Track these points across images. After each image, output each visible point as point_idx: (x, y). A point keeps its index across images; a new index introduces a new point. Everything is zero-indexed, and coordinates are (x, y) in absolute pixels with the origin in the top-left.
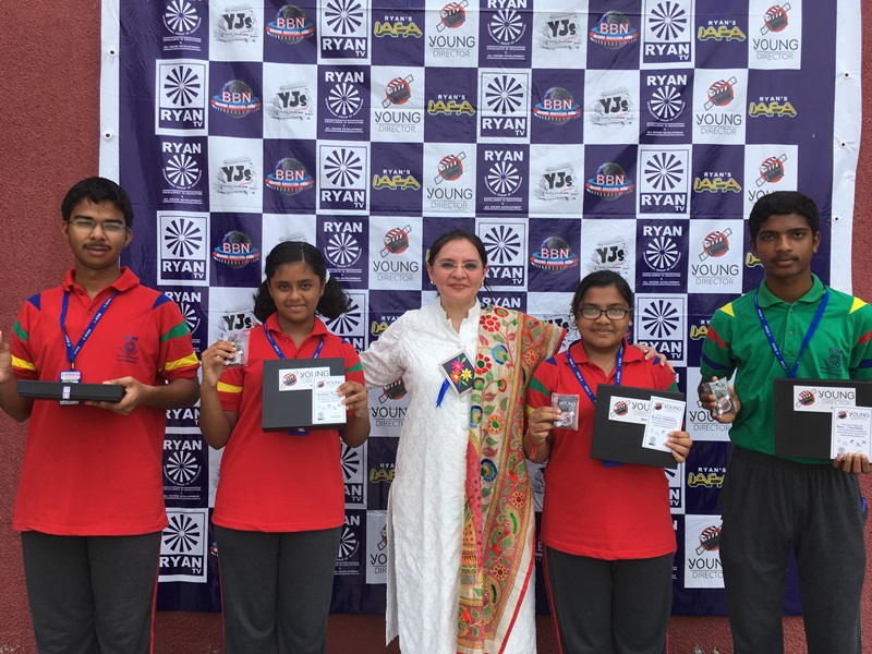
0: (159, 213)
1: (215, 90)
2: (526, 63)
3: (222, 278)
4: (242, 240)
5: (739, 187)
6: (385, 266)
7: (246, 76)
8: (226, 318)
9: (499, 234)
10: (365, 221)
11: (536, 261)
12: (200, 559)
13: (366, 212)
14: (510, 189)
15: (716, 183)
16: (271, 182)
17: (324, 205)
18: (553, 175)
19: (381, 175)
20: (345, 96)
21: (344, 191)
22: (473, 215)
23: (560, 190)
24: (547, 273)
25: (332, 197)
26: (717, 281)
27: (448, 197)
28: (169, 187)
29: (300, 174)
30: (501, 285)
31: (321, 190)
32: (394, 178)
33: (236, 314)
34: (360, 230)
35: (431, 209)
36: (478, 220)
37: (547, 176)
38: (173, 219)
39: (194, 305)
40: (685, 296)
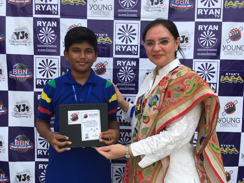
9: (126, 29)
10: (57, 20)
13: (58, 16)
14: (131, 5)
17: (37, 12)
21: (47, 5)
22: (113, 19)
23: (156, 6)
25: (41, 8)
31: (35, 4)
35: (91, 15)
36: (115, 21)
40: (219, 61)
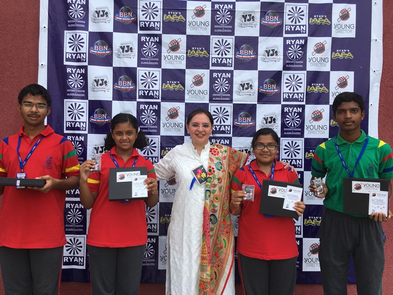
0: (65, 100)
1: (91, 45)
2: (232, 33)
3: (94, 130)
4: (103, 113)
5: (327, 90)
6: (168, 125)
7: (105, 38)
8: (95, 148)
9: (220, 111)
10: (159, 104)
11: (236, 123)
12: (82, 258)
13: (159, 100)
14: (225, 90)
15: (317, 88)
16: (116, 87)
17: (140, 97)
18: (244, 84)
19: (166, 84)
20: (150, 48)
21: (149, 91)
22: (208, 102)
23: (247, 91)
24: (241, 128)
25: (144, 93)
26: (317, 132)
27: (197, 94)
28: (70, 88)
29: (130, 83)
30: (221, 133)
31: (139, 90)
32: (172, 85)
33: (100, 146)
34: (157, 109)
35: (188, 99)
36: (210, 104)
37: (241, 85)
38: (71, 103)
39: (81, 142)
40: (303, 139)
